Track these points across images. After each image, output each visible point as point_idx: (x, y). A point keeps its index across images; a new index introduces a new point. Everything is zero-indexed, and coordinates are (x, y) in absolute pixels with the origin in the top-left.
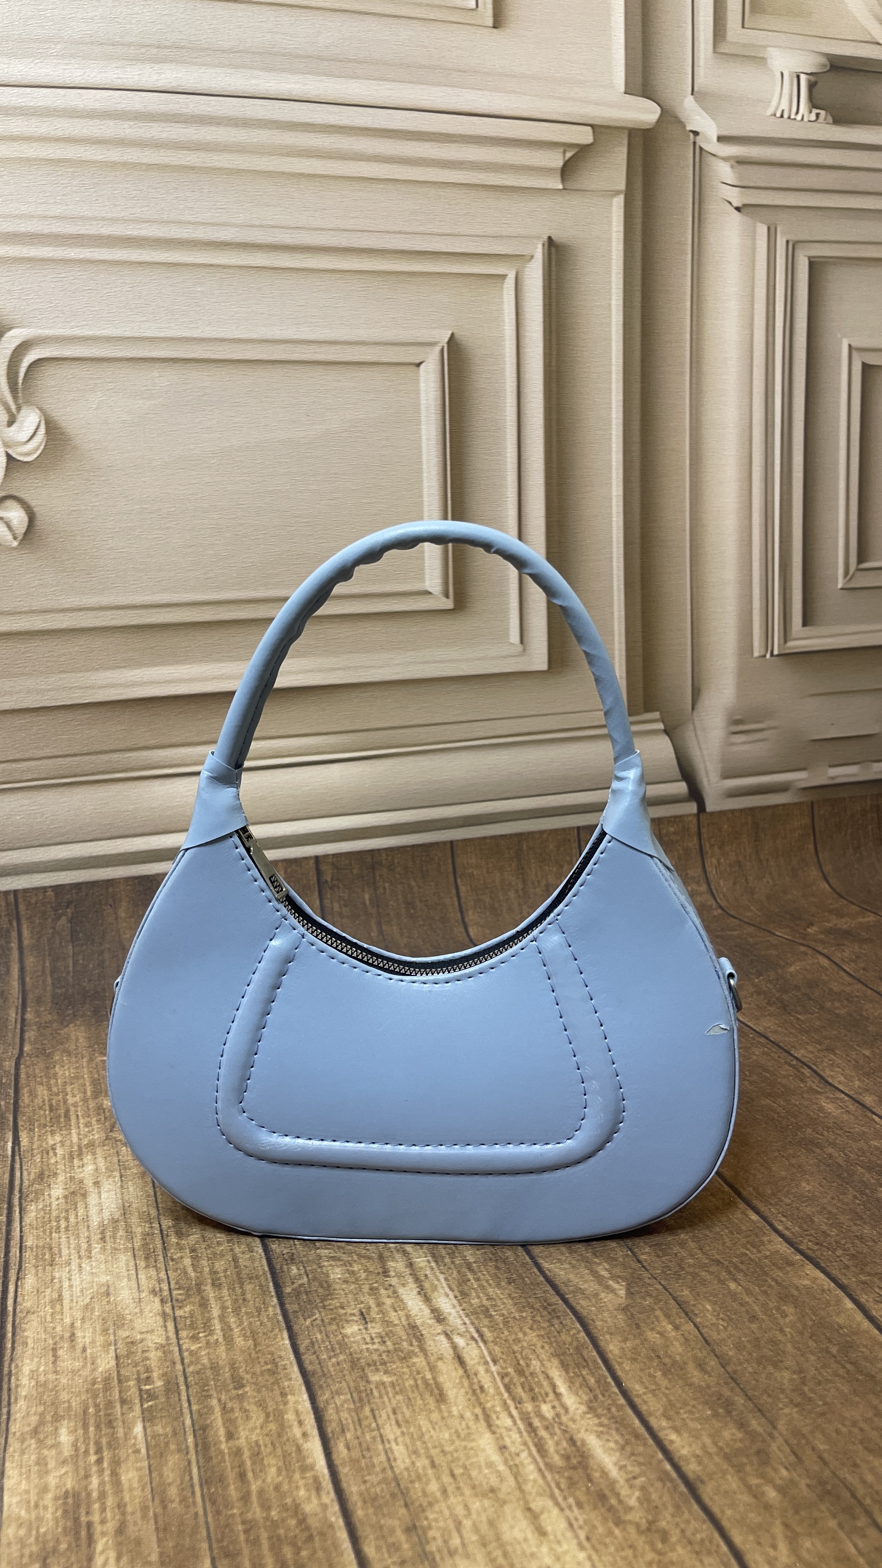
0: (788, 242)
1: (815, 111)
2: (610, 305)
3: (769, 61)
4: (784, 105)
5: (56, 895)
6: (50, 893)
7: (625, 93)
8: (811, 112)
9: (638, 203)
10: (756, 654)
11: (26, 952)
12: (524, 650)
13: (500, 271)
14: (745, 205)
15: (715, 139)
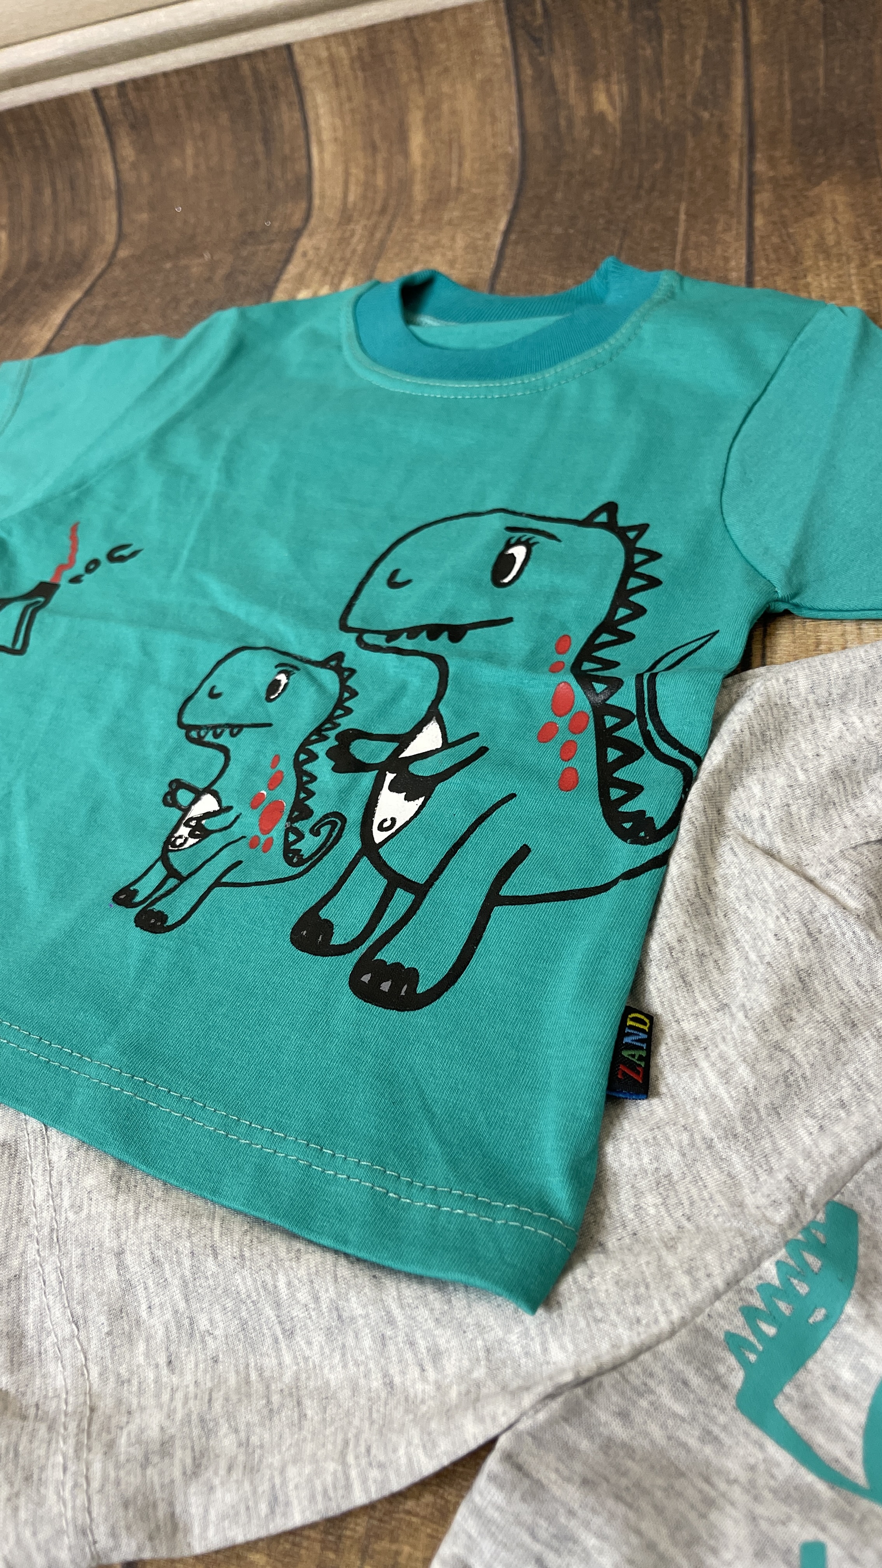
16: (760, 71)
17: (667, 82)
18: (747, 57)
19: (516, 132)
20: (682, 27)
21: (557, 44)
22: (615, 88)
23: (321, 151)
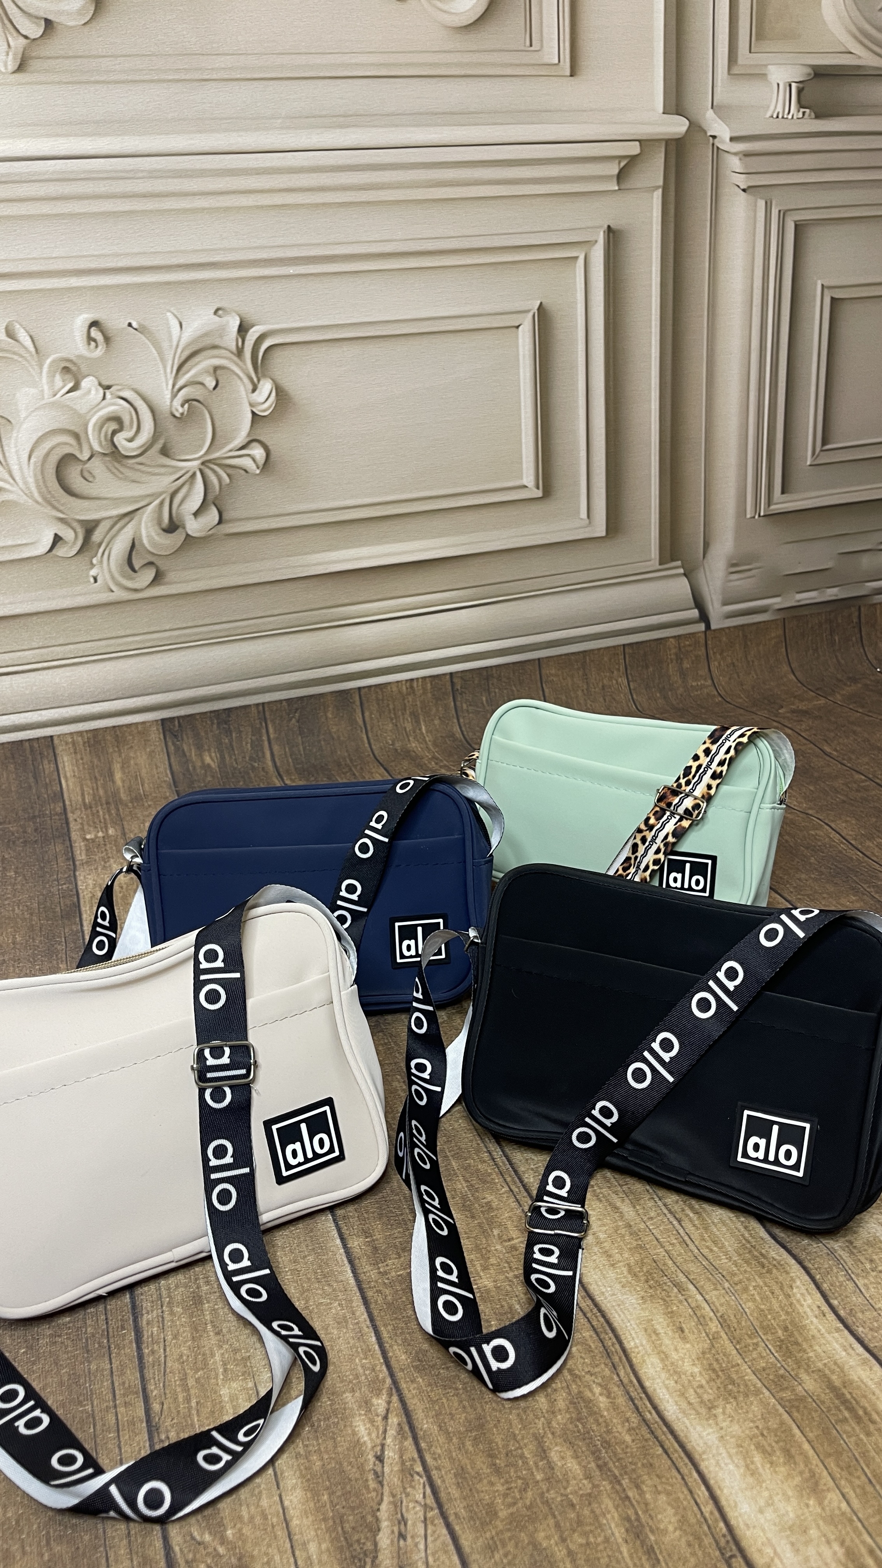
0: (780, 211)
1: (802, 110)
2: (651, 271)
3: (769, 77)
4: (779, 109)
5: (289, 705)
6: (284, 703)
7: (664, 113)
8: (799, 111)
9: (672, 193)
10: (748, 516)
11: (273, 742)
12: (590, 523)
13: (574, 254)
14: (750, 187)
15: (728, 140)
16: (276, 748)
17: (236, 752)
18: (270, 743)
19: (168, 772)
20: (240, 732)
21: (185, 737)
22: (213, 754)
23: (66, 781)
